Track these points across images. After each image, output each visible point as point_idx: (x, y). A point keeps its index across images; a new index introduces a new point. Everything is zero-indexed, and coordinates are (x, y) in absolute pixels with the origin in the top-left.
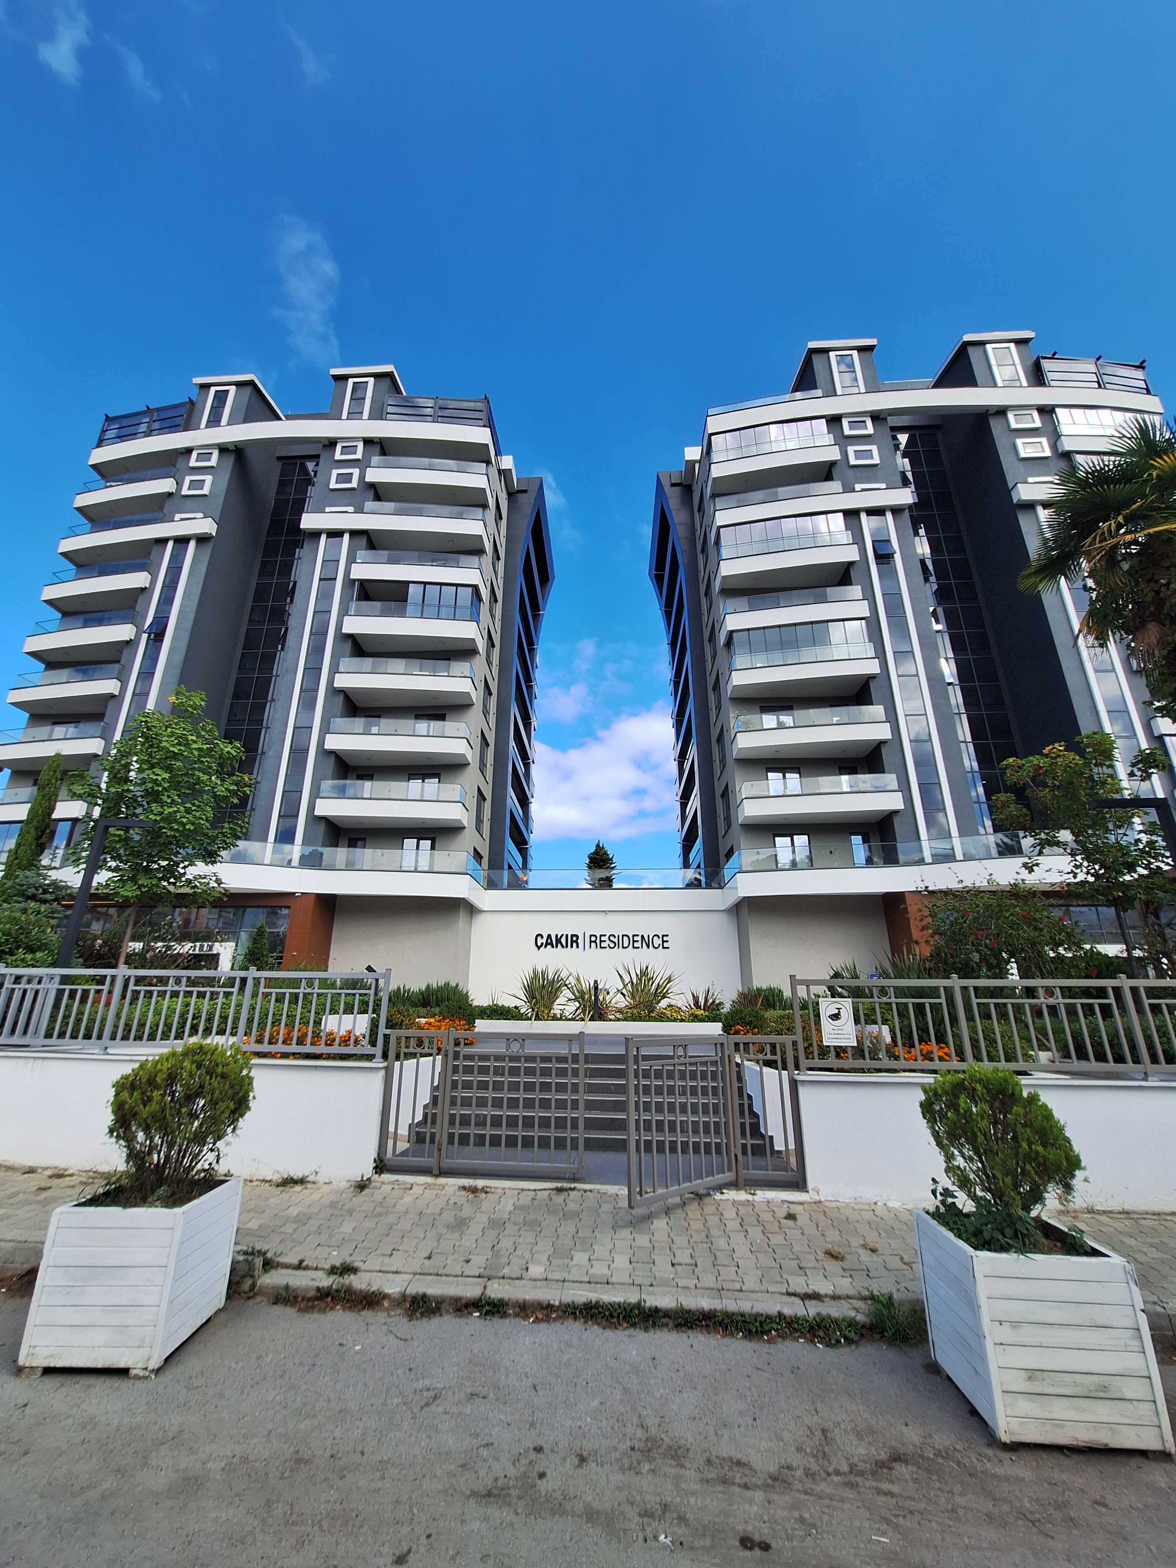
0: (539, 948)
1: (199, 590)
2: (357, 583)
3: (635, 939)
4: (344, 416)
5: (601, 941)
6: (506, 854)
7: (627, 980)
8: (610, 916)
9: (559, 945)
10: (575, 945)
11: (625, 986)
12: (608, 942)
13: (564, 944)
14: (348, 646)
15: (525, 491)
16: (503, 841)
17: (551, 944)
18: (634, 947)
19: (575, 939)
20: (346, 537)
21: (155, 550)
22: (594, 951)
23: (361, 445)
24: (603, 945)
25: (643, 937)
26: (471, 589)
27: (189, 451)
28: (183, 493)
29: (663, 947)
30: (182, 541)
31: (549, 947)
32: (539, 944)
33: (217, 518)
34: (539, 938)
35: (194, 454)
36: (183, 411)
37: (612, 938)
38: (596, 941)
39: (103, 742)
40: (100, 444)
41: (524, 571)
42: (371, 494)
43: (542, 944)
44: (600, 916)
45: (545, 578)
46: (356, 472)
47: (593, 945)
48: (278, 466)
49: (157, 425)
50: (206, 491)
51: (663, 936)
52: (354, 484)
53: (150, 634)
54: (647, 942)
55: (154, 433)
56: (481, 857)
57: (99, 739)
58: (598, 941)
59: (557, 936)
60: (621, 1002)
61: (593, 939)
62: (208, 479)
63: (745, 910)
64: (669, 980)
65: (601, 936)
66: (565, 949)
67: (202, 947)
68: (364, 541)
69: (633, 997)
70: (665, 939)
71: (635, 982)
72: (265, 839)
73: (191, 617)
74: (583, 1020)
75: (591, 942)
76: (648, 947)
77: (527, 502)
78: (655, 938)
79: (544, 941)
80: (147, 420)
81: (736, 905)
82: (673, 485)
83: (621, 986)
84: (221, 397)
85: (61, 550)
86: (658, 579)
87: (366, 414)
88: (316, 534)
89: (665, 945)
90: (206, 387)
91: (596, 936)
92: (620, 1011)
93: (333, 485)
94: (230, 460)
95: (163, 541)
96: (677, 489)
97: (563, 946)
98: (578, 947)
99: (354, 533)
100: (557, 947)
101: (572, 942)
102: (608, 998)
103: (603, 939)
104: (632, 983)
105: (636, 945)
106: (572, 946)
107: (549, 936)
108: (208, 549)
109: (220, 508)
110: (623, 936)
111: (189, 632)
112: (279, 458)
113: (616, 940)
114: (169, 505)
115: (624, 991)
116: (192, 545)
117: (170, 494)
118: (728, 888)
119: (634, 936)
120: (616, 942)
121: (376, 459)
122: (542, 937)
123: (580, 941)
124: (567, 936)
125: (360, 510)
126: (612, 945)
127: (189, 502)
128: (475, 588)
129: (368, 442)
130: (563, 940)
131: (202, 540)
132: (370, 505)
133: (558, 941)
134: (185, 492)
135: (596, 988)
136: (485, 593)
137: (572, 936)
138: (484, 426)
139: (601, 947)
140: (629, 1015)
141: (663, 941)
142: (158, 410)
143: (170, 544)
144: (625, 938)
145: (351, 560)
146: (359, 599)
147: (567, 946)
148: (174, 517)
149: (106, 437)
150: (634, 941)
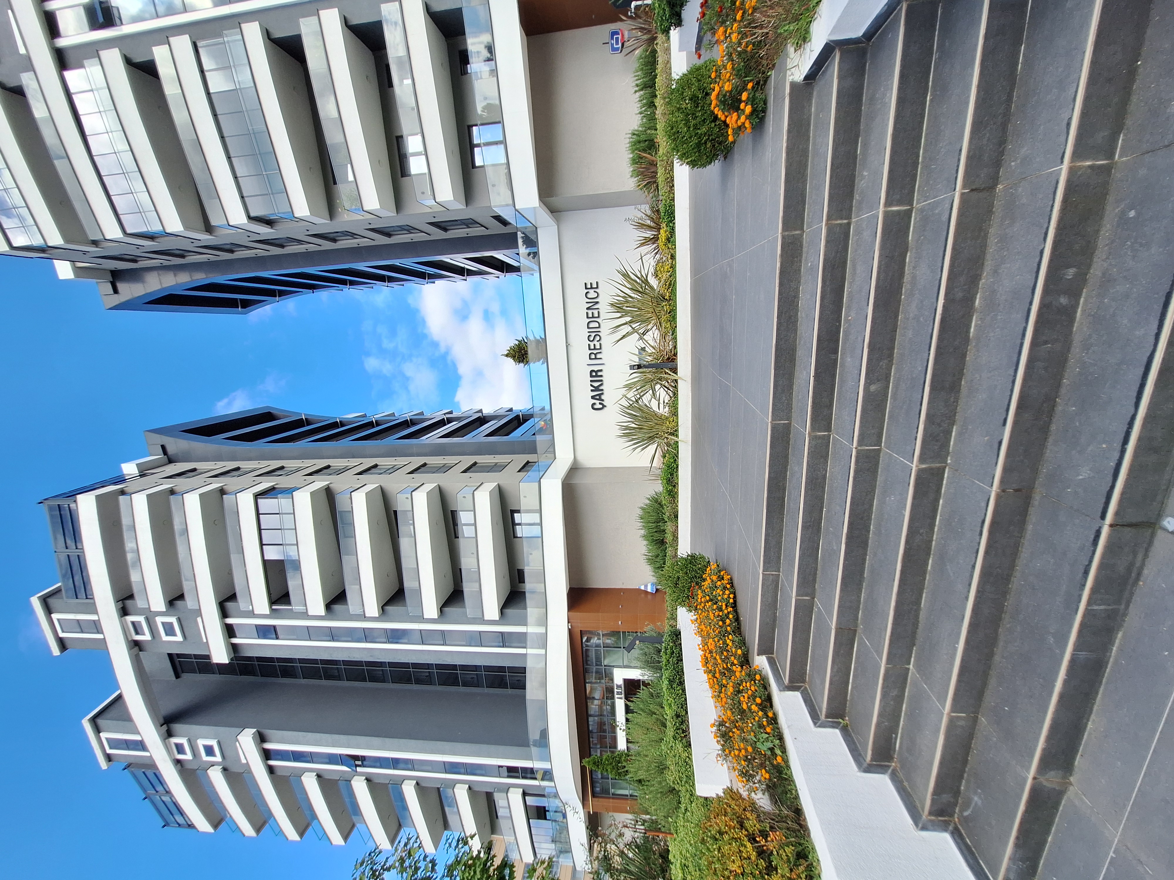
0: (604, 406)
1: (310, 734)
2: (274, 607)
3: (590, 315)
4: (100, 636)
5: (595, 349)
6: (523, 439)
7: (627, 329)
8: (571, 340)
9: (601, 388)
10: (599, 374)
11: (634, 331)
12: (595, 342)
13: (600, 383)
14: (337, 607)
15: (163, 447)
16: (512, 443)
17: (600, 395)
18: (598, 317)
19: (594, 374)
20: (229, 621)
21: (279, 773)
22: (605, 355)
23: (130, 619)
24: (598, 347)
25: (588, 308)
26: (259, 500)
27: (178, 762)
28: (221, 760)
29: (597, 288)
30: (267, 755)
31: (603, 397)
32: (601, 406)
33: (238, 730)
34: (595, 407)
35: (180, 757)
36: (139, 773)
37: (592, 339)
38: (595, 353)
39: (457, 785)
40: (191, 826)
41: (252, 441)
42: (179, 603)
43: (600, 404)
44: (572, 350)
45: (268, 416)
46: (159, 620)
47: (598, 356)
48: (185, 676)
49: (160, 788)
50: (213, 743)
51: (586, 288)
52: (173, 620)
53: (357, 766)
54: (593, 304)
55: (168, 790)
56: (528, 462)
57: (455, 790)
58: (595, 352)
59: (592, 391)
60: (653, 336)
61: (593, 356)
62: (201, 743)
63: (555, 201)
64: (626, 275)
65: (590, 349)
66: (605, 382)
67: (618, 693)
68: (229, 605)
69: (647, 321)
70: (589, 286)
71: (628, 319)
72: (525, 655)
73: (336, 737)
74: (676, 381)
75: (596, 358)
76: (597, 303)
77: (174, 445)
78: (589, 296)
79: (597, 402)
80: (158, 797)
81: (552, 212)
82: (116, 291)
83: (636, 336)
84: (115, 744)
85: (296, 837)
86: (246, 304)
87: (94, 617)
88: (235, 648)
89: (595, 286)
90: (109, 758)
91: (590, 354)
92: (664, 337)
93: (179, 638)
94: (177, 727)
95: (271, 770)
96: (120, 286)
97: (601, 385)
98: (601, 371)
99: (224, 614)
100: (602, 390)
101: (597, 376)
102: (649, 350)
103: (592, 347)
104: (631, 322)
105: (596, 315)
106: (601, 376)
107: (593, 397)
108: (269, 733)
109: (227, 729)
110: (588, 328)
111: (350, 737)
112: (177, 676)
113: (593, 335)
114: (234, 769)
115: (641, 331)
116: (268, 746)
117: (225, 769)
118: (536, 221)
119: (588, 317)
120: (594, 335)
121: (140, 602)
122: (594, 404)
123: (596, 368)
124: (591, 381)
125: (198, 612)
126: (598, 338)
127: (227, 753)
128: (257, 496)
129: (124, 612)
130: (596, 384)
131: (262, 738)
132: (190, 602)
133: (596, 389)
134: (218, 758)
135: (639, 367)
136: (266, 484)
137: (591, 376)
138: (75, 501)
139: (600, 349)
140: (668, 325)
141: (592, 288)
142: (144, 790)
143: (272, 763)
144: (591, 325)
145: (251, 614)
146: (288, 603)
147: (601, 381)
148: (244, 764)
149: (185, 823)
150: (593, 317)
